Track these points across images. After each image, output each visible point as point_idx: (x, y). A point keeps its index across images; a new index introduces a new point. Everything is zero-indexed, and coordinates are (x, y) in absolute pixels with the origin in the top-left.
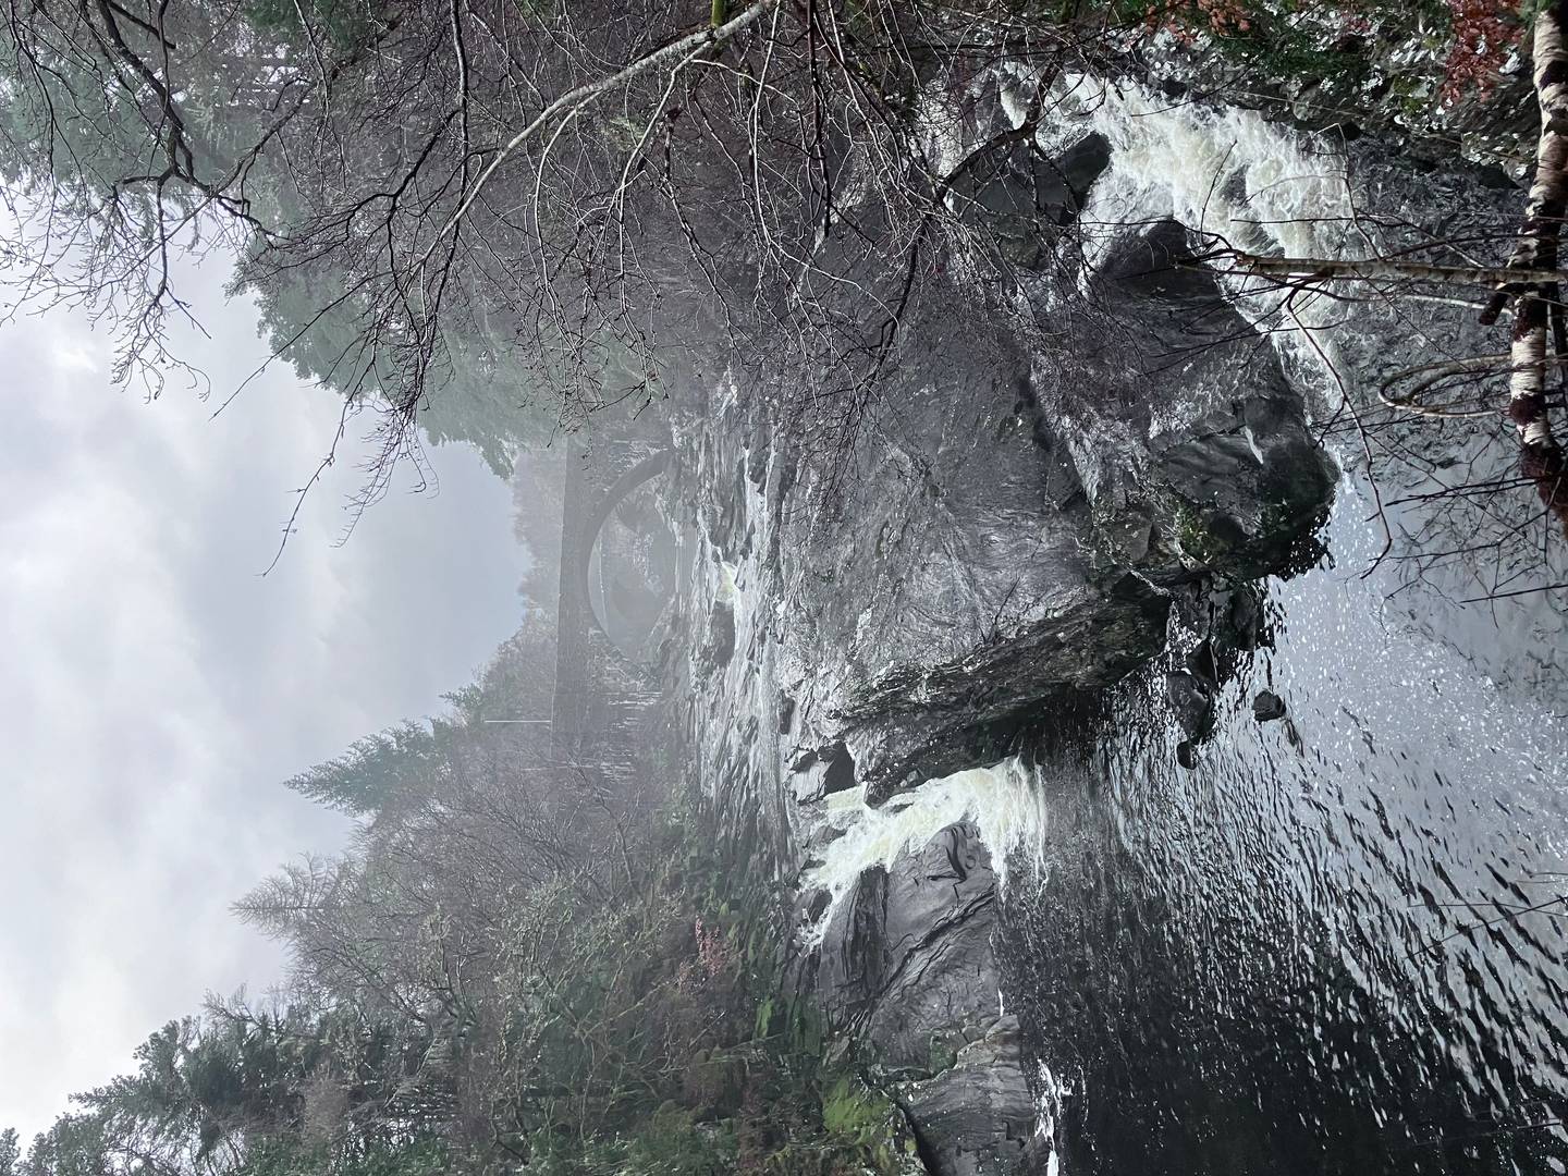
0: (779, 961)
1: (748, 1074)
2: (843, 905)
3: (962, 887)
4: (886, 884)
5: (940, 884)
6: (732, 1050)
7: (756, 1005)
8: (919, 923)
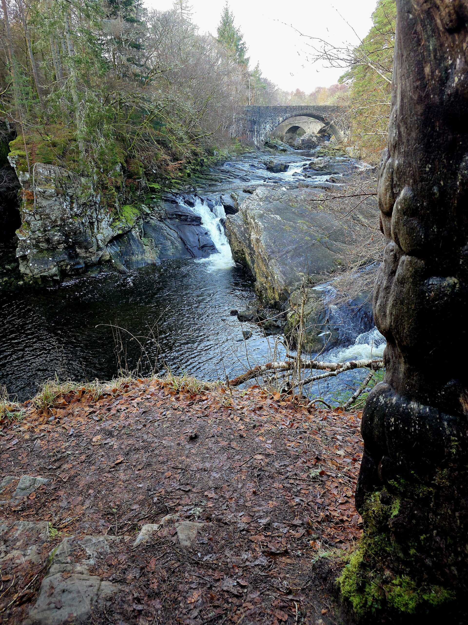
0: (172, 190)
1: (137, 180)
2: (190, 211)
3: (196, 248)
4: (197, 225)
5: (197, 241)
6: (144, 175)
7: (158, 183)
8: (185, 235)
